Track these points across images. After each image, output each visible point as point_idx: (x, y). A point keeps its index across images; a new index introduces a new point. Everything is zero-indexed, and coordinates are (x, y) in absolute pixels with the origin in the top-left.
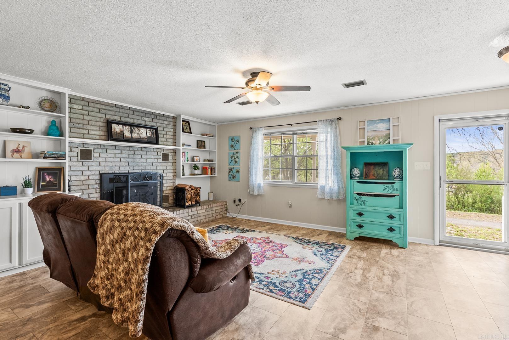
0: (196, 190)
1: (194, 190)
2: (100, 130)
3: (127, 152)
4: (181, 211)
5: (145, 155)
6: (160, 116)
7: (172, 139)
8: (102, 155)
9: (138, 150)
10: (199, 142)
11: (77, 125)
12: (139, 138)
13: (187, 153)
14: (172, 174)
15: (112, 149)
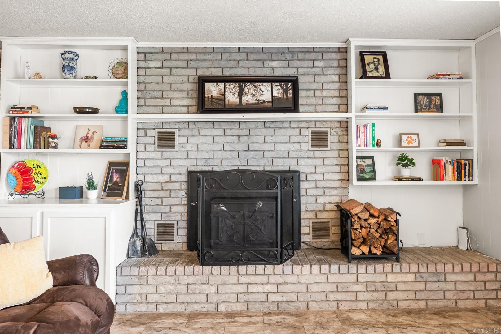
0: (386, 219)
1: (378, 217)
2: (188, 98)
3: (236, 132)
4: (334, 268)
5: (272, 136)
6: (305, 53)
7: (335, 99)
8: (191, 140)
9: (257, 128)
10: (421, 97)
11: (154, 94)
12: (255, 104)
13: (373, 125)
14: (338, 177)
15: (209, 128)
